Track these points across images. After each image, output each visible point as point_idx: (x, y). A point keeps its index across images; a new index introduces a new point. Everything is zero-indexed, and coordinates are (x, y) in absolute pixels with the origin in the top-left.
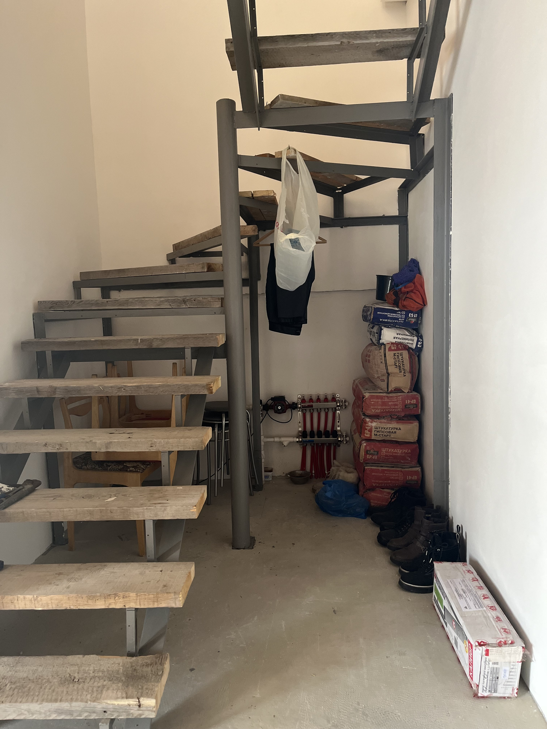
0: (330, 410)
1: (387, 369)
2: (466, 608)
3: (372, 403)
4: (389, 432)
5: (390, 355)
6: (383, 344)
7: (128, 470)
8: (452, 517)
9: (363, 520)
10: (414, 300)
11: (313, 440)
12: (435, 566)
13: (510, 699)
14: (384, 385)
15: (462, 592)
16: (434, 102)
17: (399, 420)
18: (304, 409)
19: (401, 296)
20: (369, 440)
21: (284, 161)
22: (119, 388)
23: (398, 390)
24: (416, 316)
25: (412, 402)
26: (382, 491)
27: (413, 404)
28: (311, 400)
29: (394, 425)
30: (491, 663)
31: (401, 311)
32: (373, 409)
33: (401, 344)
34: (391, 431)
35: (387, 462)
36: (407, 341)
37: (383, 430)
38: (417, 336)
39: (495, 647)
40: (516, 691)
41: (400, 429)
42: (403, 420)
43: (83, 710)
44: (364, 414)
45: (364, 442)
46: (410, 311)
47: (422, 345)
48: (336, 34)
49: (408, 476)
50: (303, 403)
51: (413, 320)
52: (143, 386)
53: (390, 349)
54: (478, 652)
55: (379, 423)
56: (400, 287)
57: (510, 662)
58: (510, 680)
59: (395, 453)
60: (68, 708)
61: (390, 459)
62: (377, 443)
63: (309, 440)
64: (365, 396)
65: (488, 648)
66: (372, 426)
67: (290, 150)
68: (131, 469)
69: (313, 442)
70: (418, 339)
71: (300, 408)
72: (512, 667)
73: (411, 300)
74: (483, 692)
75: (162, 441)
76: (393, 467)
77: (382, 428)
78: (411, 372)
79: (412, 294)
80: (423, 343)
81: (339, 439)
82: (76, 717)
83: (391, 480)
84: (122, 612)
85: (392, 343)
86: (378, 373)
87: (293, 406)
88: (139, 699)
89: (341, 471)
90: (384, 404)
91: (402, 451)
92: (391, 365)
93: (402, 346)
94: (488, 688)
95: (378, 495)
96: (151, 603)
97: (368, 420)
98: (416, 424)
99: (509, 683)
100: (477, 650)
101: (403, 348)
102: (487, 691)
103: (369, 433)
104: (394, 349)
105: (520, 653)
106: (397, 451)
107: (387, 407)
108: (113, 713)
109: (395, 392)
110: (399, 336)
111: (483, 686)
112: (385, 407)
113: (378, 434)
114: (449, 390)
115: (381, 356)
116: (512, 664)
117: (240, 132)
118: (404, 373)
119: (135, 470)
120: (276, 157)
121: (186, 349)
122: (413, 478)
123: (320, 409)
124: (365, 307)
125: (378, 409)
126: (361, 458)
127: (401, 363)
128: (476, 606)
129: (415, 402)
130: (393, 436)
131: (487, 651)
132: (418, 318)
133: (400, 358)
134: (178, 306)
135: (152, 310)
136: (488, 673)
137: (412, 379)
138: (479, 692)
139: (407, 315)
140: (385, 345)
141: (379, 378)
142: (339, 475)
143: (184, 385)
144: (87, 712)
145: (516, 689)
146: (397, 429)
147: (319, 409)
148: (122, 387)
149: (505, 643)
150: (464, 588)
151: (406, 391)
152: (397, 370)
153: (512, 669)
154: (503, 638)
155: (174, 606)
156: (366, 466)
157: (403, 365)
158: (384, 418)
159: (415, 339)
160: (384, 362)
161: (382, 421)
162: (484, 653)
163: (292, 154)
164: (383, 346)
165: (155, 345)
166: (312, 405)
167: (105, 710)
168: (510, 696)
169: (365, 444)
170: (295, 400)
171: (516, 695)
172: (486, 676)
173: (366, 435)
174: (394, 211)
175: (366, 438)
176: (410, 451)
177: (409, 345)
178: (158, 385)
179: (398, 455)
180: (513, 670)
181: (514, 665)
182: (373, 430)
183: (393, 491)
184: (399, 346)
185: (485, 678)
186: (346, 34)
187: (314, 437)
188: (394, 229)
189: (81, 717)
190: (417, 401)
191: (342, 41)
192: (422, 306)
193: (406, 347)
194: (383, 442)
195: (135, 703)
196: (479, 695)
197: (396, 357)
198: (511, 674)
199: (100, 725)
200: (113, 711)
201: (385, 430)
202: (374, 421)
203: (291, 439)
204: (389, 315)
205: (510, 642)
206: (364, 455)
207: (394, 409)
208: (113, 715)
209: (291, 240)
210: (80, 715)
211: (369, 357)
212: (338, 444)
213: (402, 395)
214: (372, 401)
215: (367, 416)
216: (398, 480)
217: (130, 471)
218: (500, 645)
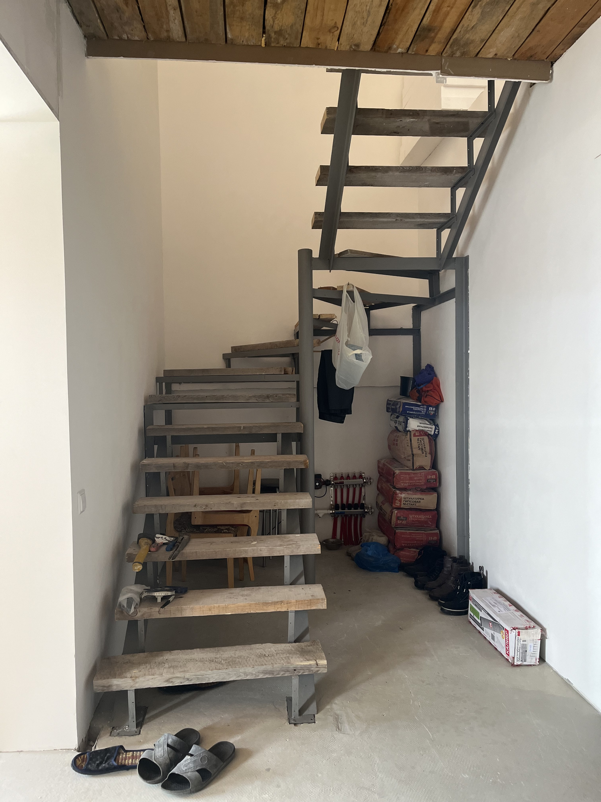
0: (358, 486)
1: (412, 451)
2: (499, 611)
3: (402, 478)
4: (415, 502)
5: (414, 440)
6: (409, 431)
7: (222, 532)
8: (473, 563)
9: (397, 574)
10: (434, 398)
11: (344, 512)
12: (470, 592)
13: (534, 666)
14: (410, 464)
15: (494, 604)
16: (455, 259)
17: (422, 492)
18: (335, 486)
19: (423, 394)
20: (399, 508)
21: (345, 293)
22: (238, 464)
23: (421, 468)
24: (434, 409)
25: (432, 477)
26: (409, 550)
27: (433, 479)
28: (342, 478)
29: (418, 496)
30: (521, 641)
31: (423, 405)
32: (403, 483)
33: (422, 431)
34: (417, 501)
35: (413, 526)
36: (427, 429)
37: (410, 500)
38: (435, 425)
39: (524, 630)
40: (538, 660)
41: (423, 499)
42: (425, 492)
43: (281, 670)
44: (394, 487)
45: (395, 510)
46: (430, 405)
47: (438, 432)
48: (393, 214)
49: (429, 538)
50: (335, 480)
51: (432, 413)
52: (257, 462)
53: (415, 435)
54: (513, 635)
55: (407, 495)
56: (421, 387)
57: (533, 640)
58: (534, 653)
59: (420, 518)
60: (271, 669)
61: (415, 523)
62: (405, 511)
63: (341, 512)
64: (395, 473)
65: (519, 631)
66: (402, 497)
67: (350, 286)
68: (225, 531)
69: (344, 513)
70: (435, 427)
71: (333, 484)
72: (535, 643)
73: (432, 397)
74: (517, 662)
75: (283, 501)
76: (418, 530)
77: (409, 499)
78: (431, 453)
79: (431, 392)
80: (439, 431)
81: (366, 510)
82: (276, 675)
83: (416, 540)
84: (286, 613)
85: (417, 431)
86: (404, 454)
87: (327, 483)
88: (316, 661)
89: (374, 536)
90: (411, 479)
91: (425, 517)
92: (416, 448)
93: (423, 432)
94: (520, 659)
95: (407, 553)
96: (306, 606)
97: (398, 492)
98: (435, 495)
99: (533, 655)
100: (512, 632)
101: (424, 434)
102: (520, 660)
103: (400, 503)
104: (417, 435)
105: (539, 634)
106: (421, 516)
107: (413, 481)
108: (300, 671)
109: (419, 469)
110: (421, 425)
111: (517, 657)
112: (412, 481)
113: (406, 503)
114: (469, 466)
115: (407, 440)
116: (535, 641)
117: (315, 272)
118: (426, 454)
119: (228, 532)
120: (338, 290)
121: (277, 434)
122: (434, 539)
123: (350, 486)
124: (388, 400)
125: (406, 483)
126: (392, 524)
127: (423, 446)
128: (506, 610)
129: (434, 478)
130: (418, 504)
131: (519, 632)
132: (435, 411)
133: (422, 442)
134: (263, 400)
135: (242, 403)
136: (520, 648)
137: (432, 459)
138: (515, 662)
139: (428, 409)
140: (411, 431)
141: (406, 458)
142: (373, 539)
143: (287, 462)
144: (283, 671)
145: (538, 659)
146: (421, 499)
147: (348, 485)
148: (240, 463)
149: (530, 627)
150: (494, 601)
151: (428, 468)
152: (420, 452)
153: (535, 644)
154: (528, 625)
155: (321, 608)
156: (396, 530)
157: (425, 447)
158: (410, 490)
159: (434, 427)
160: (410, 445)
161: (409, 492)
162: (517, 634)
163: (351, 289)
164: (409, 433)
165: (254, 431)
166: (343, 482)
167: (295, 669)
168: (535, 664)
169: (397, 512)
170: (328, 478)
171: (538, 663)
172: (519, 651)
173: (396, 504)
174: (408, 324)
175: (397, 507)
176: (431, 517)
177: (428, 432)
178: (267, 461)
179: (422, 520)
180: (535, 646)
181: (536, 642)
182: (403, 500)
183: (419, 550)
184: (421, 432)
185: (518, 651)
186: (399, 214)
187: (345, 510)
188: (409, 339)
189: (279, 675)
190: (436, 476)
191: (397, 218)
192: (440, 402)
193: (426, 434)
194: (410, 510)
195: (314, 663)
196: (515, 664)
197: (419, 441)
198: (535, 648)
199: (293, 679)
200: (300, 670)
201: (411, 500)
202: (403, 493)
203: (326, 512)
204: (415, 408)
205: (532, 626)
206: (396, 520)
207: (418, 483)
208: (300, 672)
209: (356, 354)
210: (278, 674)
211: (397, 441)
212: (363, 515)
213: (424, 472)
214: (402, 477)
215: (397, 489)
216: (422, 540)
217: (224, 533)
218: (526, 628)
